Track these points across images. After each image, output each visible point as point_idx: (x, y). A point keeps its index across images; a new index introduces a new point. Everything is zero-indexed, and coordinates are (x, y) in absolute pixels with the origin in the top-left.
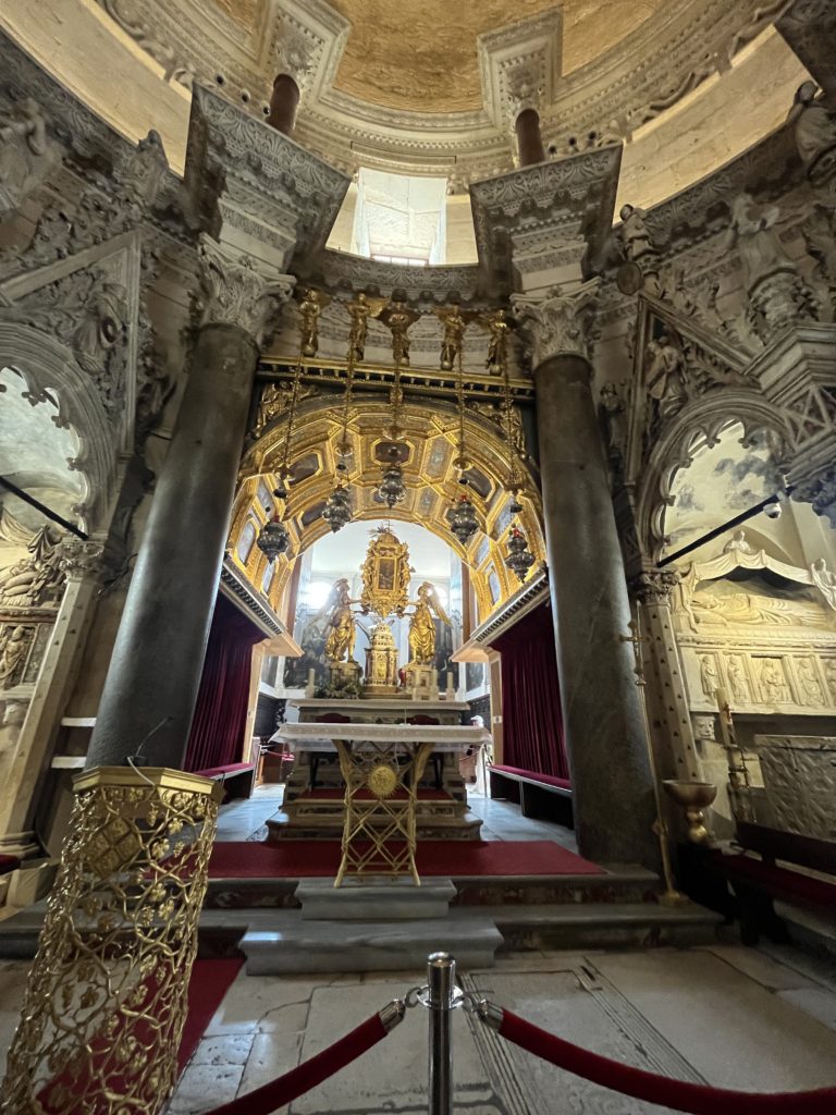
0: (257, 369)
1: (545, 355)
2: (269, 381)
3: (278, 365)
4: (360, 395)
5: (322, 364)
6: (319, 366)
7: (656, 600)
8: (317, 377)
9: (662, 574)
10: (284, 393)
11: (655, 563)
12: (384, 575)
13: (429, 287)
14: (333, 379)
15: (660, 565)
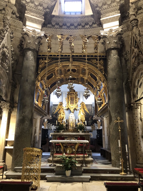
0: (37, 56)
1: (109, 48)
2: (40, 58)
3: (42, 55)
4: (62, 60)
5: (53, 54)
6: (52, 54)
7: (135, 110)
8: (52, 57)
9: (137, 104)
10: (44, 61)
11: (135, 101)
12: (72, 101)
13: (80, 22)
14: (56, 57)
15: (136, 101)
